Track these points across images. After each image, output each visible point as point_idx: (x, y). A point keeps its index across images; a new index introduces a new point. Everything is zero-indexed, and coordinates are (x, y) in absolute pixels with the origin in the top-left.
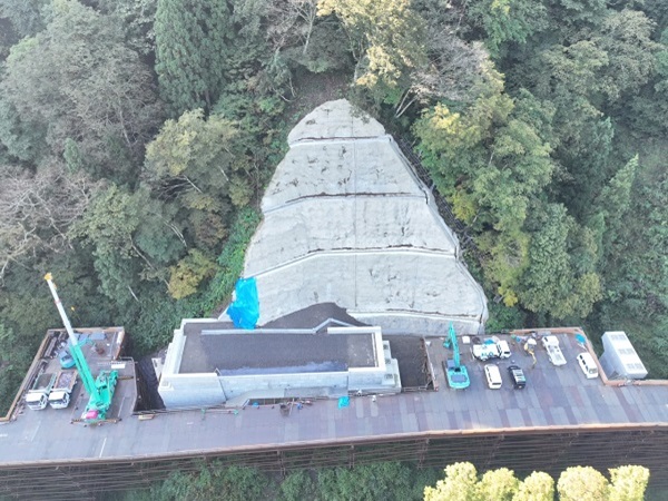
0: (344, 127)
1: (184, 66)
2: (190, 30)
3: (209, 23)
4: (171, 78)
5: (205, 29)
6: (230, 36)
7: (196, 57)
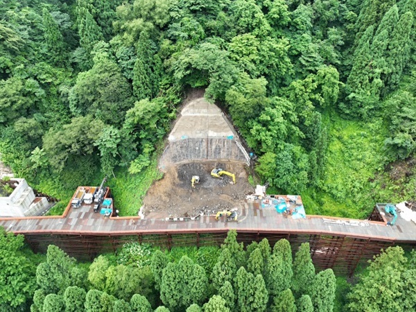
0: (205, 109)
1: (143, 83)
2: (146, 70)
3: (154, 68)
4: (138, 87)
5: (153, 71)
6: (162, 73)
7: (148, 80)
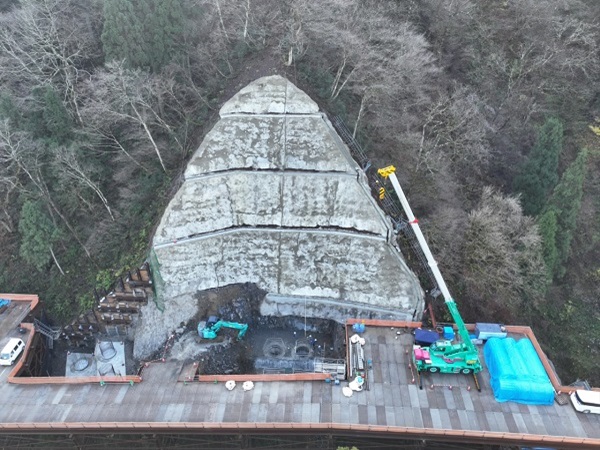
0: (278, 102)
